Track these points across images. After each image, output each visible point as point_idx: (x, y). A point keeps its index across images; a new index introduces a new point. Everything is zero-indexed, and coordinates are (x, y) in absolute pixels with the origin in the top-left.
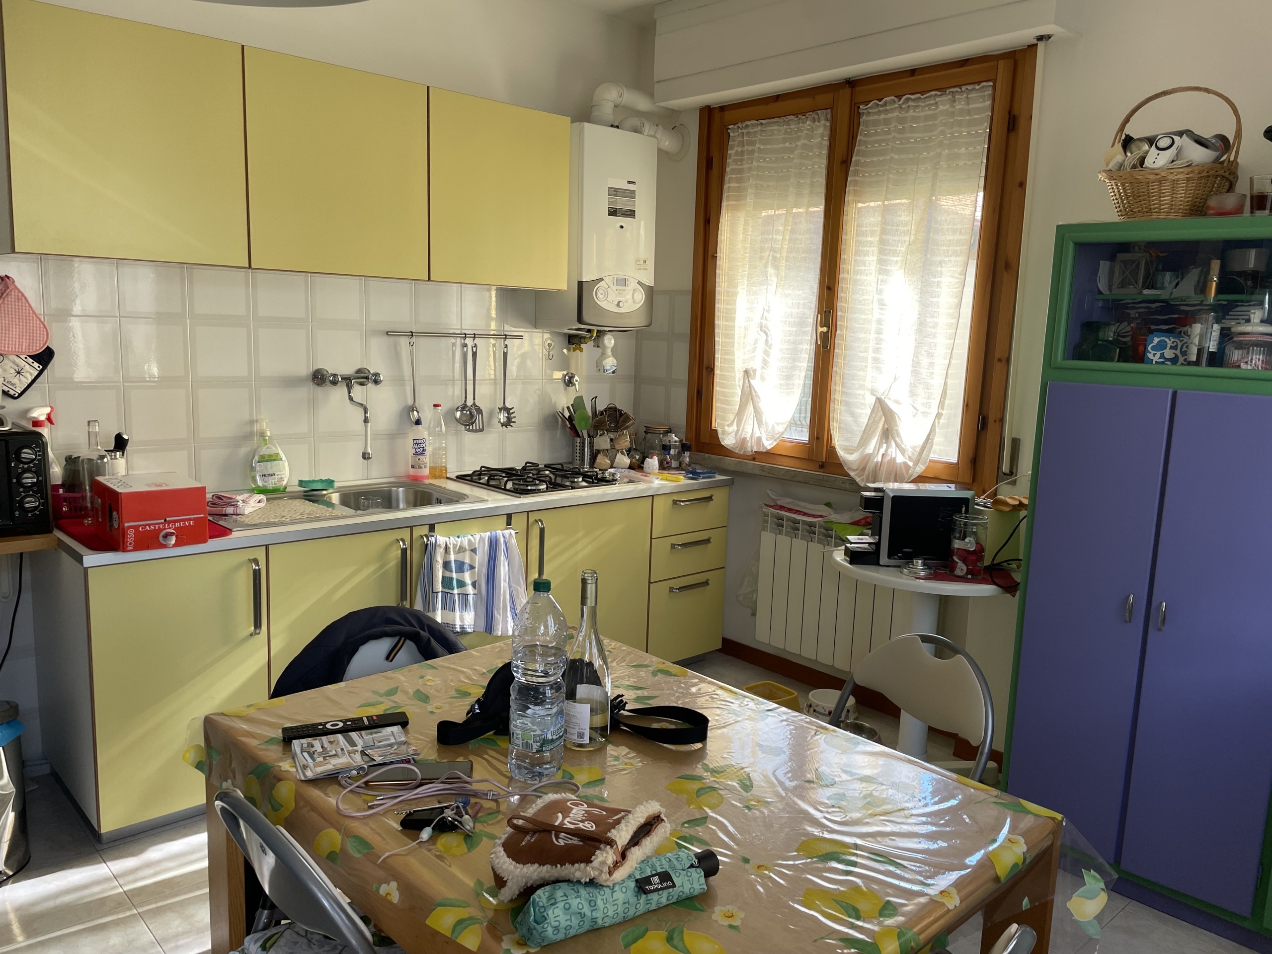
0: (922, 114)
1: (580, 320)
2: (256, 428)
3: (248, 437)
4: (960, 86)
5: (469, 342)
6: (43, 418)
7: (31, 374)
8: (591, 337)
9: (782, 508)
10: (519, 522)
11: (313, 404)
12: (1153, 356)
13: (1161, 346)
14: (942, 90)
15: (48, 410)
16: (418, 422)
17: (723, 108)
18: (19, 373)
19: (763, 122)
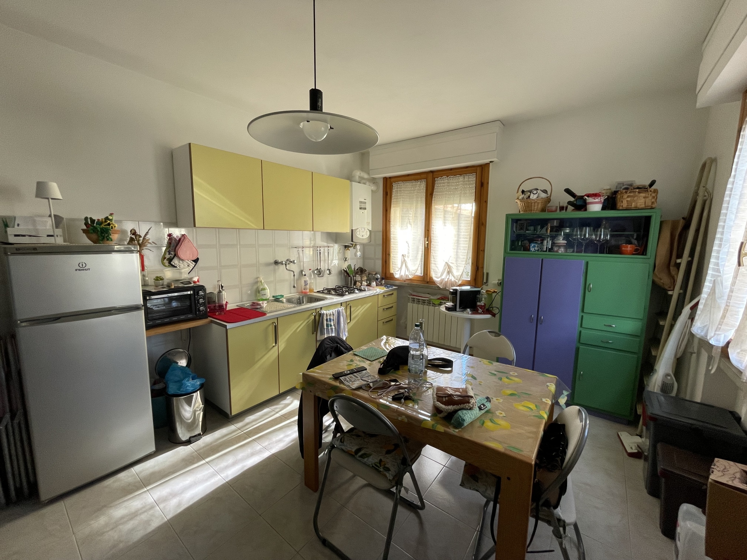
0: (455, 181)
1: (352, 241)
2: (259, 279)
3: (257, 282)
4: (466, 174)
5: (318, 249)
6: (196, 280)
7: (192, 266)
8: (353, 246)
9: (414, 295)
10: (344, 305)
11: (275, 271)
12: (532, 249)
13: (534, 247)
14: (461, 175)
15: (198, 278)
16: (305, 275)
17: (390, 178)
18: (188, 266)
19: (404, 182)
